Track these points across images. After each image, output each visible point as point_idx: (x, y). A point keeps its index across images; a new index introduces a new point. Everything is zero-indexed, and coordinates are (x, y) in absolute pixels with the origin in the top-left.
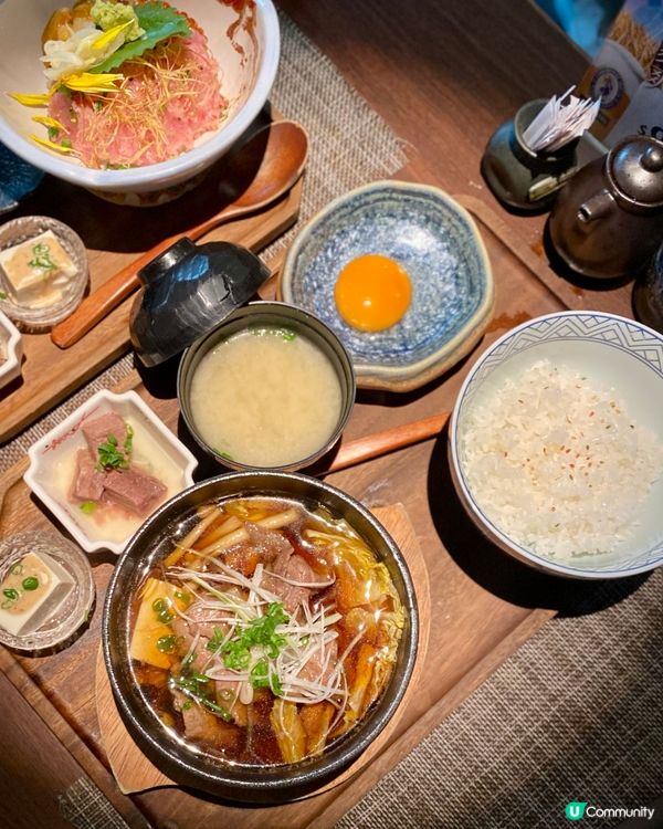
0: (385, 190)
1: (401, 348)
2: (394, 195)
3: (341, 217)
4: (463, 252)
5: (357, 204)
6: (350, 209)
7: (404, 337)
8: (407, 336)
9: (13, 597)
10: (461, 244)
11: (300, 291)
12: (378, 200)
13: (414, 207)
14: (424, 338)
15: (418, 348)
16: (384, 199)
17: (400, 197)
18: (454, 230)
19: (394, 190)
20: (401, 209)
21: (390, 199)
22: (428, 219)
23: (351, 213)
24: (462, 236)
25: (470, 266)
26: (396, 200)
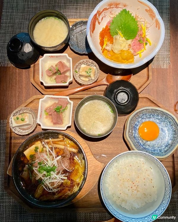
0: (173, 118)
1: (142, 145)
2: (174, 121)
3: (160, 113)
4: (173, 144)
5: (165, 114)
6: (163, 113)
7: (145, 143)
8: (146, 144)
9: (17, 119)
10: (174, 142)
11: (138, 116)
12: (170, 118)
13: (175, 126)
14: (148, 148)
15: (145, 149)
16: (171, 119)
17: (174, 122)
18: (176, 138)
19: (174, 120)
20: (172, 124)
21: (172, 120)
22: (175, 131)
23: (163, 114)
24: (176, 141)
25: (171, 148)
26: (173, 122)
